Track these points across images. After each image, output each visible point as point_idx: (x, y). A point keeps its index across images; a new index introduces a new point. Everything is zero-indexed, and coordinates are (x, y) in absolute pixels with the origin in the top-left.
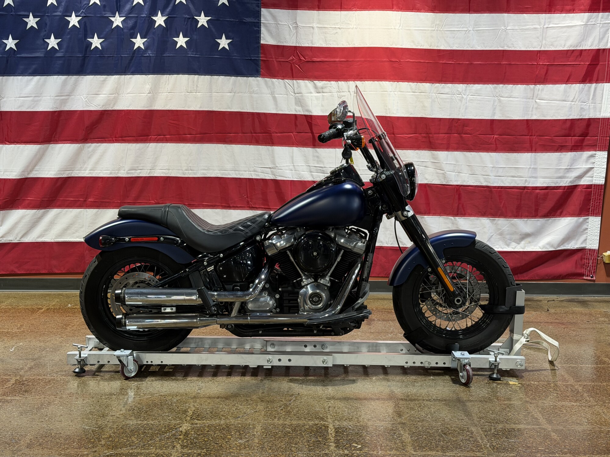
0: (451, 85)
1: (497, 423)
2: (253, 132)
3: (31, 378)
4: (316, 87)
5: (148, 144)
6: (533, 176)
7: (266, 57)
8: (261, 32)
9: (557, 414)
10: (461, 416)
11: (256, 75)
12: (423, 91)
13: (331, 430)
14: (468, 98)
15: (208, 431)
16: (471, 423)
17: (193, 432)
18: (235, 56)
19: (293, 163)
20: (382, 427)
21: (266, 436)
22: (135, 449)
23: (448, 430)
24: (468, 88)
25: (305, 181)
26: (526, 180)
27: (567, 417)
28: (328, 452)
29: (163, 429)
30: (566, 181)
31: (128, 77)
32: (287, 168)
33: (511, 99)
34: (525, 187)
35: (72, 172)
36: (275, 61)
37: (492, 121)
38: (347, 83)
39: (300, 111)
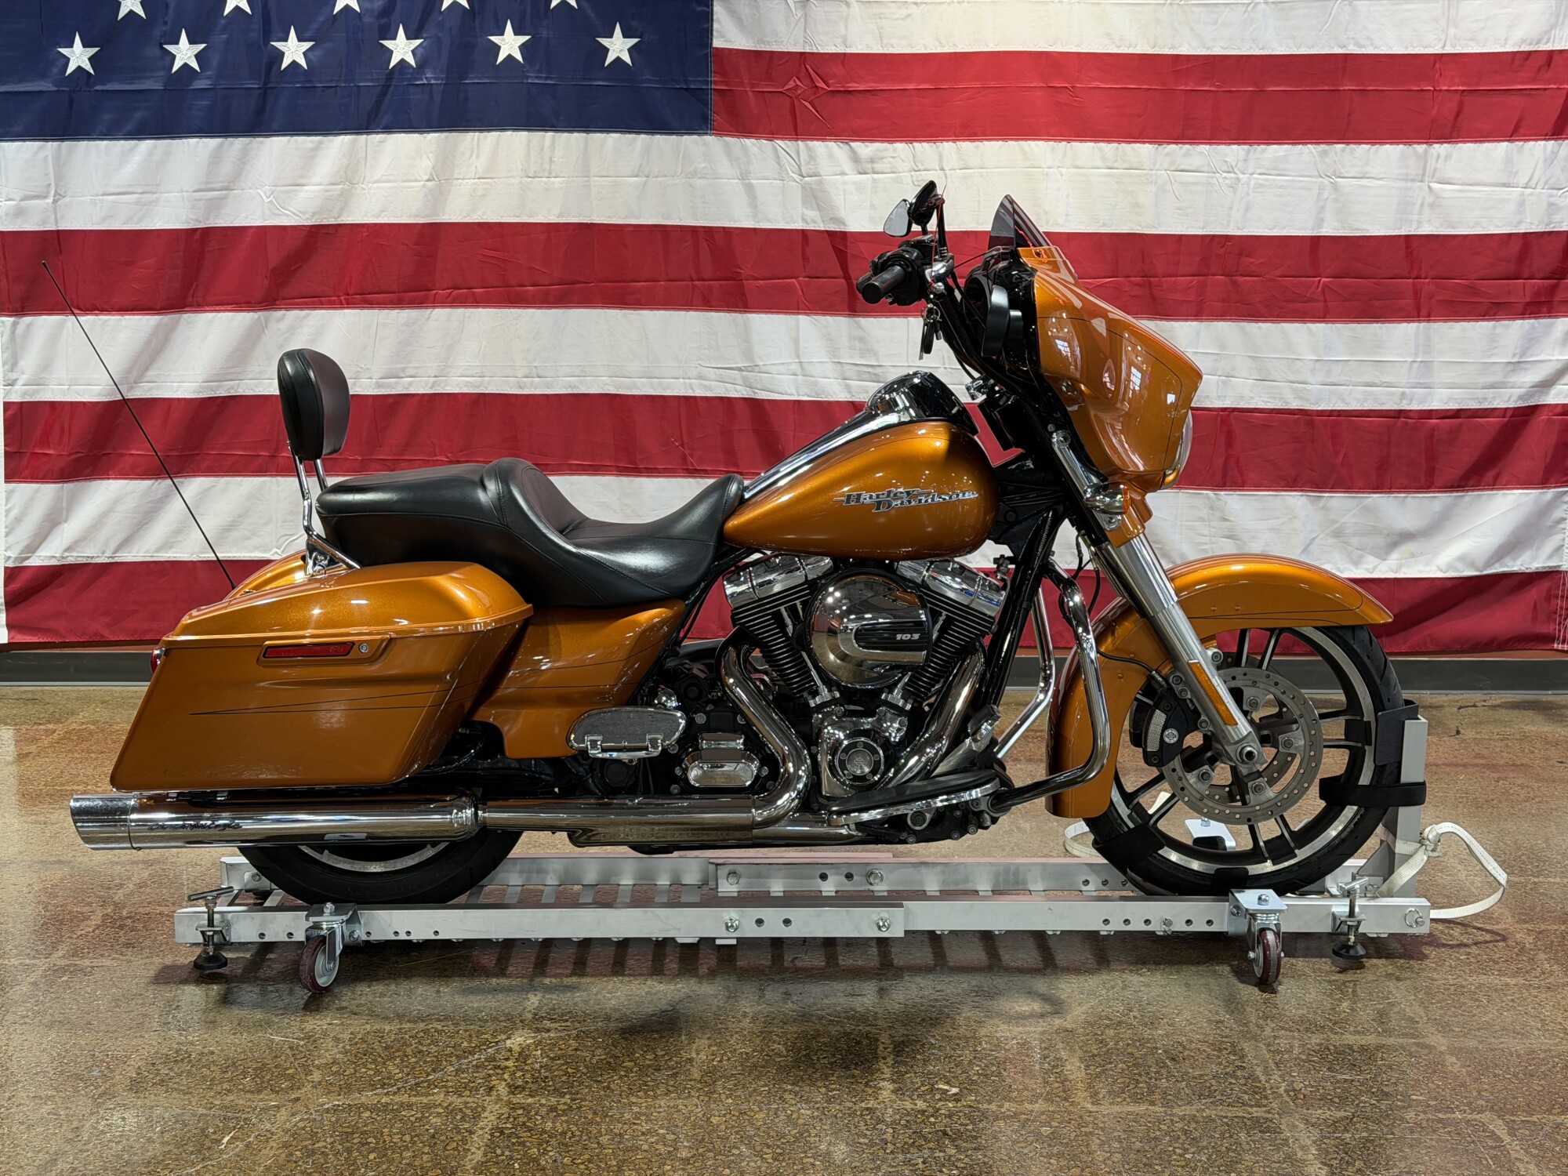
0: (1207, 147)
1: (1307, 1032)
2: (695, 277)
3: (141, 910)
4: (855, 159)
5: (428, 311)
6: (1421, 381)
7: (727, 83)
8: (715, 17)
9: (1464, 1008)
10: (1217, 1013)
11: (702, 129)
12: (1135, 166)
13: (885, 1048)
14: (1253, 182)
15: (576, 1050)
16: (1242, 1031)
17: (539, 1052)
18: (648, 81)
19: (798, 357)
20: (1015, 1042)
21: (720, 1061)
22: (395, 1093)
23: (1180, 1049)
24: (1252, 156)
25: (829, 403)
26: (1403, 394)
27: (1491, 1016)
28: (876, 1106)
29: (465, 1044)
30: (1508, 395)
31: (375, 138)
32: (782, 369)
33: (1364, 182)
34: (1401, 411)
35: (239, 385)
36: (750, 94)
37: (1316, 241)
38: (937, 147)
39: (814, 222)
